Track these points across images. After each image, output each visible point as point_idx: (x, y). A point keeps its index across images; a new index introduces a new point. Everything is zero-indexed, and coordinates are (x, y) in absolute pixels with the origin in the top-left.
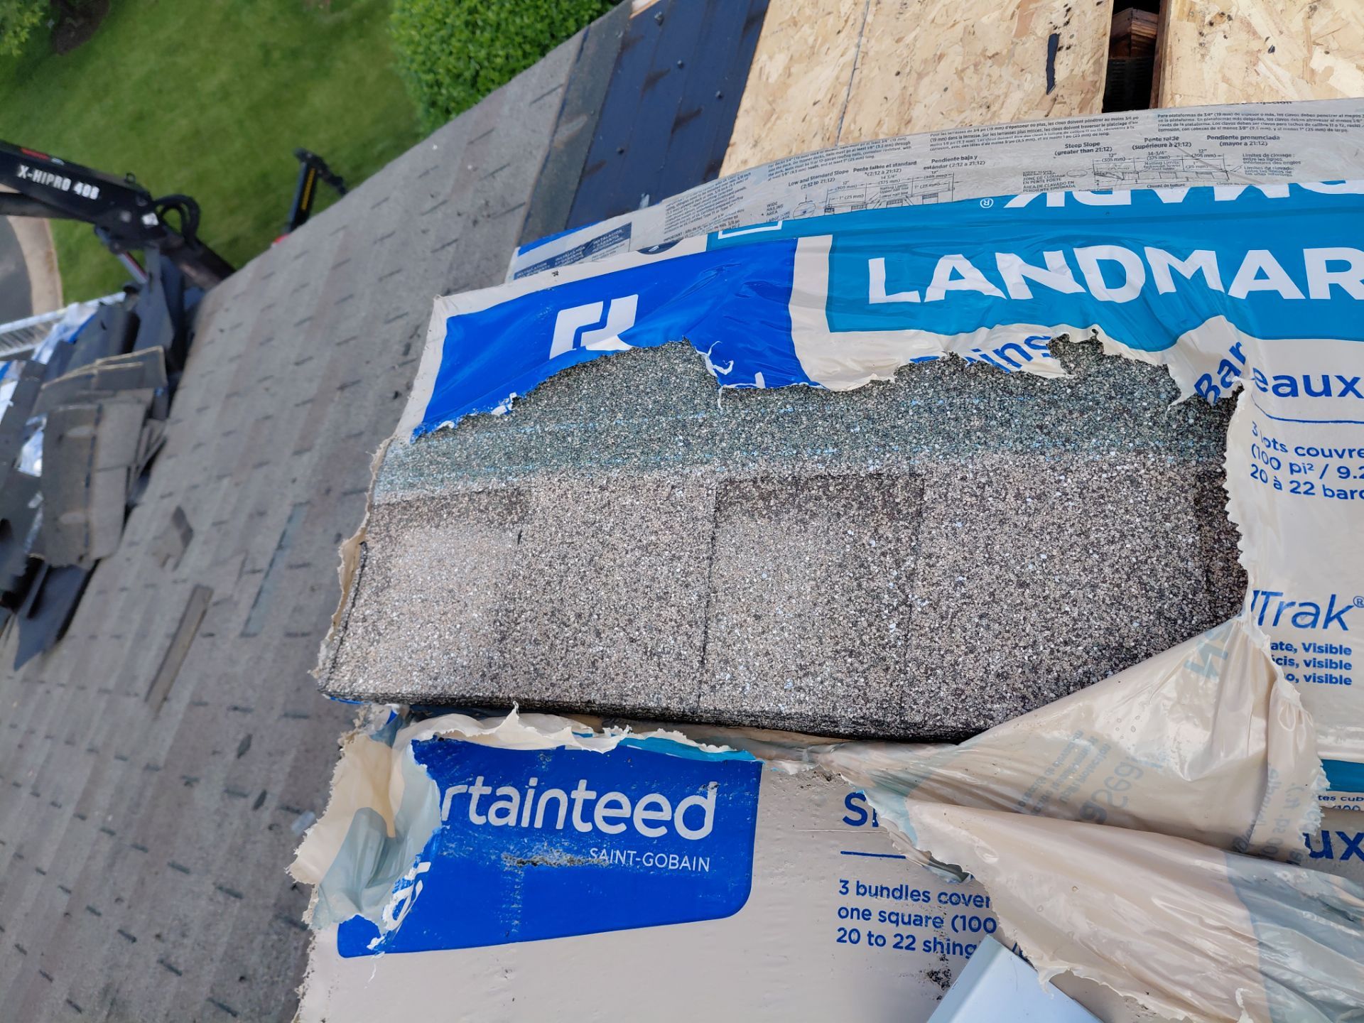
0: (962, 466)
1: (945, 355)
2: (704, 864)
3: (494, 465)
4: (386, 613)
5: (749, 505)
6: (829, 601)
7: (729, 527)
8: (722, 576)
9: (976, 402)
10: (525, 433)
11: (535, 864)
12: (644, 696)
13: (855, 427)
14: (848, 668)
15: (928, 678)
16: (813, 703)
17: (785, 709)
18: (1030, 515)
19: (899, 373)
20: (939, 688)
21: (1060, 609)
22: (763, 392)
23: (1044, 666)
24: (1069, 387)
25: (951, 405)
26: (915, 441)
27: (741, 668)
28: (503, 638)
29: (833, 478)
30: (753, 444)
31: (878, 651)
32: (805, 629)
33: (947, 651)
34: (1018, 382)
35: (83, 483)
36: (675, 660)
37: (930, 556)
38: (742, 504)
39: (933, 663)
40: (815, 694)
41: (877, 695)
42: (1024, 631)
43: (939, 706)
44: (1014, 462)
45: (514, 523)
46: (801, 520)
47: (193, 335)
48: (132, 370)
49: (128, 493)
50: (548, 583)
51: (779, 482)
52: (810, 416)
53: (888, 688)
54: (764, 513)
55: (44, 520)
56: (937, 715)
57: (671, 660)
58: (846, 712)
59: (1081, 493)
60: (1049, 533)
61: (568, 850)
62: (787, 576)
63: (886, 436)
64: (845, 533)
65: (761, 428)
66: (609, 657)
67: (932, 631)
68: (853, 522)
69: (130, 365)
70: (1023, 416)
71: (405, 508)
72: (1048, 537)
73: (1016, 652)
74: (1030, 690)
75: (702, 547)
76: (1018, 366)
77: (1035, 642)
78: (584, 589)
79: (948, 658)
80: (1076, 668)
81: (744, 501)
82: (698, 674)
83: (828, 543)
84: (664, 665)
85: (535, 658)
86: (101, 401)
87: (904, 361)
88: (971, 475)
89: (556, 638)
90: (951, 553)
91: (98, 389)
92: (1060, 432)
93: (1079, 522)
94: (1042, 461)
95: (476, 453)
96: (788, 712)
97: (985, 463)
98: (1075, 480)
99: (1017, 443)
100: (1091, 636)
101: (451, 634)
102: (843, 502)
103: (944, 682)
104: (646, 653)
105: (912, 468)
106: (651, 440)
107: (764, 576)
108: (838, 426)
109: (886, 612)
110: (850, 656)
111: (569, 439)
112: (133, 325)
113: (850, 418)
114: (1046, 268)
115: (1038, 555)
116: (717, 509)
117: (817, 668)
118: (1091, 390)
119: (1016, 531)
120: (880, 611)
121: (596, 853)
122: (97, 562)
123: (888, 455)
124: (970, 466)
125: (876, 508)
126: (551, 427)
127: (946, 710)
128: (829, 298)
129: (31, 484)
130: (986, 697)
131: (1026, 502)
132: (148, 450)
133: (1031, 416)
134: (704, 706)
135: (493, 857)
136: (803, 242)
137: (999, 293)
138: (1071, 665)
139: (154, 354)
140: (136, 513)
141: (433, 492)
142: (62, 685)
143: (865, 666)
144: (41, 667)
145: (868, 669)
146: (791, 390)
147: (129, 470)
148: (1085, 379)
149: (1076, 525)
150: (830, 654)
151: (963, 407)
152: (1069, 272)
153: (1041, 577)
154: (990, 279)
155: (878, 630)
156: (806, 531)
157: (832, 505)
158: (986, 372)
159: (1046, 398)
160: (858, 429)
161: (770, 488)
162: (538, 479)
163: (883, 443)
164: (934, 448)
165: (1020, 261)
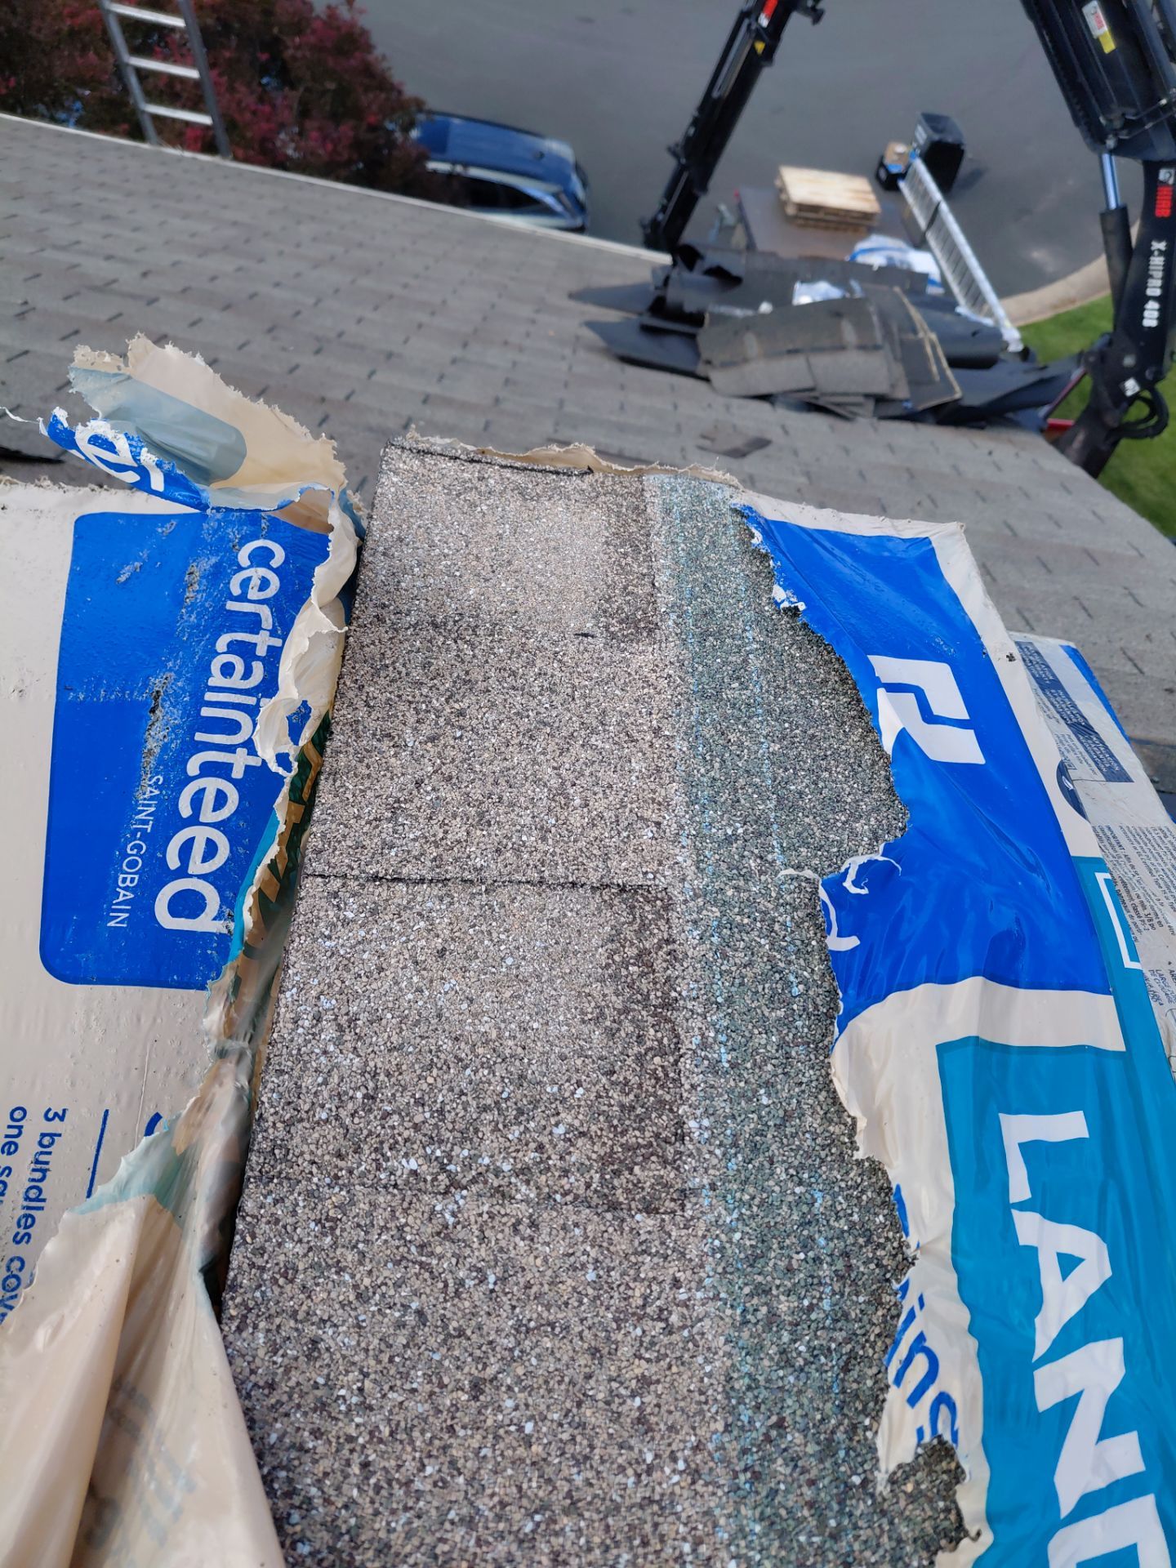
0: (701, 1281)
1: (913, 1246)
2: (118, 920)
3: (694, 597)
4: (489, 498)
5: (630, 935)
6: (461, 1060)
7: (593, 907)
8: (513, 901)
9: (826, 1304)
10: (744, 631)
11: (153, 711)
12: (331, 802)
13: (769, 1095)
14: (346, 1093)
15: (318, 1222)
16: (292, 1040)
17: (288, 996)
18: (608, 1403)
19: (875, 1169)
20: (300, 1241)
21: (430, 1456)
22: (823, 948)
23: (326, 1425)
24: (865, 1482)
25: (817, 1260)
26: (746, 1197)
27: (362, 933)
28: (435, 626)
29: (676, 1062)
30: (732, 936)
31: (373, 1141)
32: (416, 1024)
33: (363, 1254)
34: (869, 1383)
35: (791, 347)
36: (384, 842)
37: (533, 1225)
38: (630, 924)
39: (343, 1230)
40: (307, 1042)
41: (297, 1140)
42: (391, 1388)
43: (270, 1240)
44: (710, 1375)
45: (607, 628)
46: (602, 1014)
47: (982, 428)
48: (929, 372)
49: (785, 393)
50: (514, 674)
51: (668, 979)
52: (787, 1022)
53: (307, 1157)
54: (616, 958)
55: (746, 319)
56: (253, 1236)
57: (384, 835)
58: (273, 1091)
59: (651, 1501)
60: (573, 1438)
61: (165, 748)
62: (508, 994)
63: (755, 1148)
64: (579, 1084)
65: (761, 946)
66: (396, 755)
67: (400, 1229)
68: (599, 1096)
69: (934, 369)
70: (800, 1392)
71: (637, 508)
72: (565, 1436)
73: (355, 1374)
74: (285, 1398)
75: (561, 870)
76: (898, 1380)
77: (370, 1408)
78: (502, 717)
79: (351, 1257)
80: (319, 1483)
81: (636, 927)
82: (356, 872)
83: (563, 1057)
84: (377, 827)
85: (404, 665)
86: (887, 347)
87: (896, 1174)
88: (683, 1297)
89: (431, 688)
90: (539, 1262)
91: (902, 343)
92: (774, 1461)
93: (595, 1496)
94: (713, 1426)
95: (715, 576)
96: (283, 1002)
97: (707, 1322)
98: (677, 1490)
99: (747, 1381)
100: (376, 1513)
101: (446, 566)
102: (634, 1080)
103: (310, 1249)
104: (398, 801)
105: (695, 1192)
106: (736, 790)
107: (509, 961)
108: (769, 1067)
109: (438, 1153)
110: (365, 1096)
111: (736, 685)
112: (985, 363)
113: (784, 1089)
114: (1103, 1435)
115: (532, 1418)
116: (622, 889)
117: (349, 1045)
118: (860, 1523)
119: (580, 1379)
120: (441, 1142)
121: (156, 783)
122: (706, 380)
123: (718, 1152)
124: (699, 1295)
125: (624, 1133)
126: (755, 662)
127: (261, 1251)
128: (1006, 1049)
129: (783, 299)
130: (277, 1321)
131: (633, 1396)
132: (838, 405)
133: (801, 1406)
134: (308, 883)
135: (170, 664)
136: (1106, 1003)
137: (1042, 1346)
138: (326, 1474)
139: (951, 389)
140: (765, 406)
141: (658, 534)
142: (570, 368)
143: (348, 1121)
144: (591, 349)
145: (342, 1125)
146: (832, 993)
147: (812, 390)
148: (883, 1513)
149: (590, 1490)
150: (372, 1064)
151: (814, 1282)
152: (1100, 1483)
153: (490, 1422)
154: (1066, 1329)
155: (406, 1140)
156: (583, 1022)
157: (629, 1061)
158: (885, 1322)
159: (840, 1436)
160: (765, 1101)
161: (659, 965)
162: (672, 650)
163: (741, 1143)
164: (734, 1231)
165: (1112, 1385)
